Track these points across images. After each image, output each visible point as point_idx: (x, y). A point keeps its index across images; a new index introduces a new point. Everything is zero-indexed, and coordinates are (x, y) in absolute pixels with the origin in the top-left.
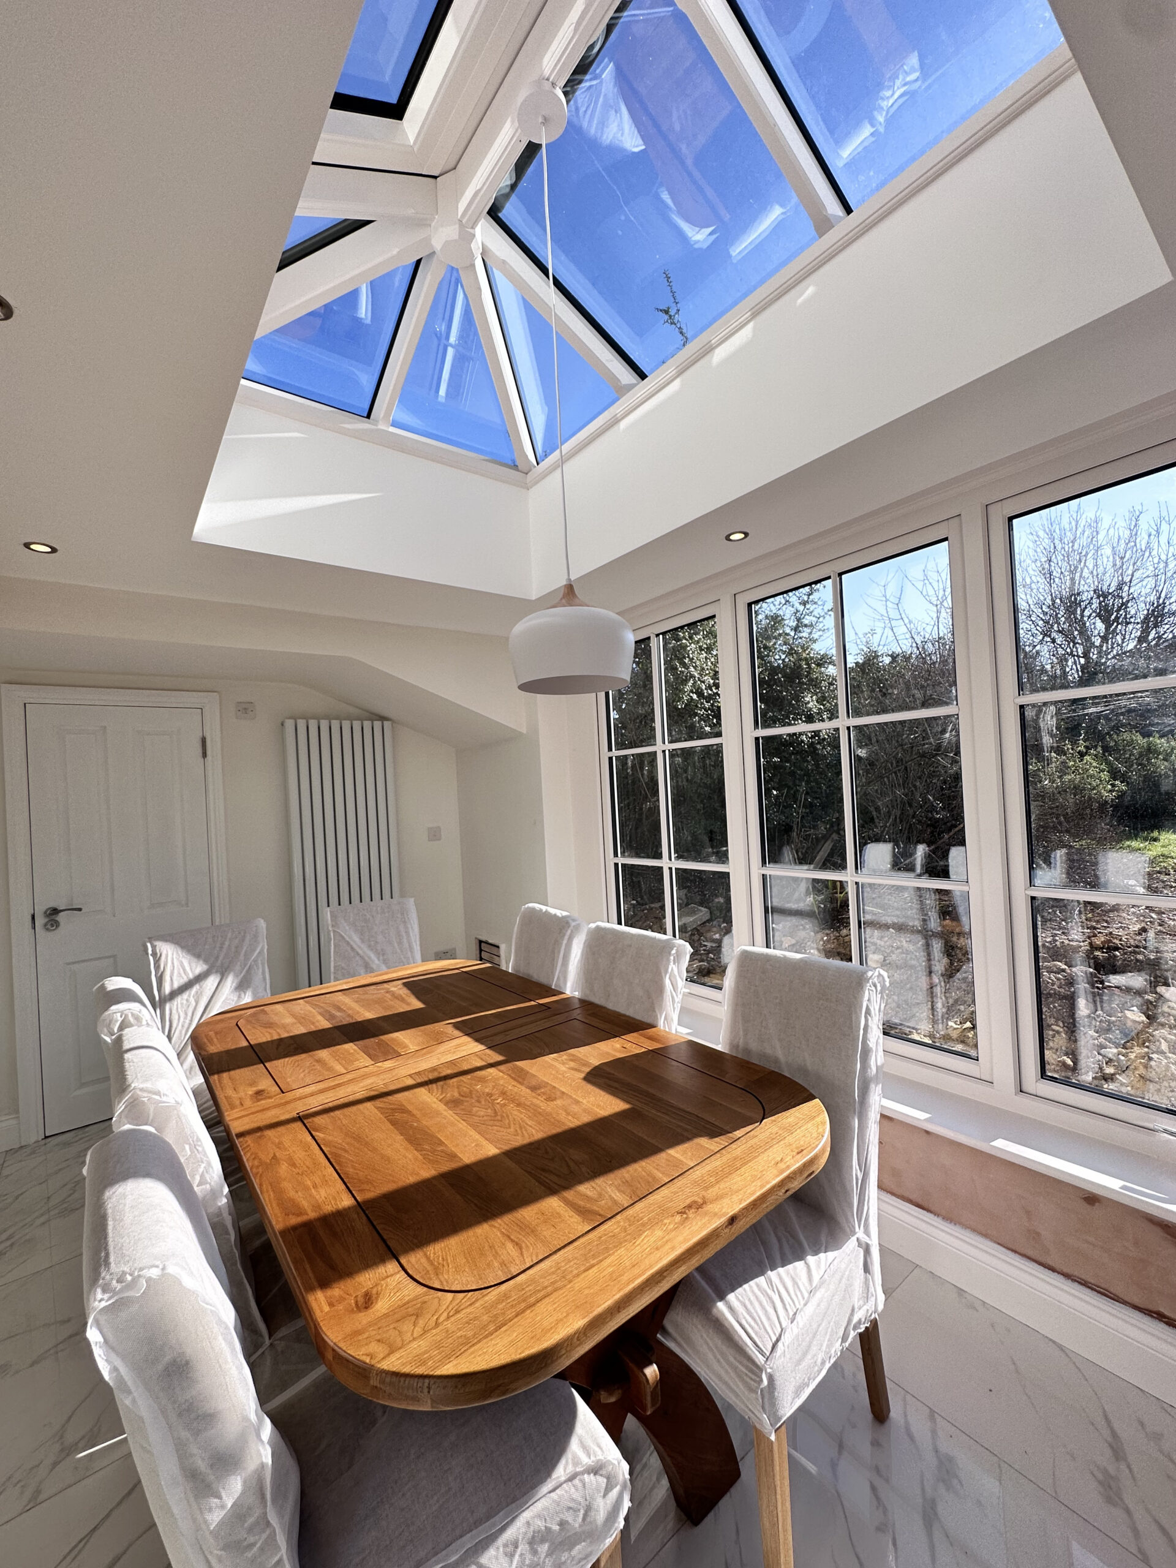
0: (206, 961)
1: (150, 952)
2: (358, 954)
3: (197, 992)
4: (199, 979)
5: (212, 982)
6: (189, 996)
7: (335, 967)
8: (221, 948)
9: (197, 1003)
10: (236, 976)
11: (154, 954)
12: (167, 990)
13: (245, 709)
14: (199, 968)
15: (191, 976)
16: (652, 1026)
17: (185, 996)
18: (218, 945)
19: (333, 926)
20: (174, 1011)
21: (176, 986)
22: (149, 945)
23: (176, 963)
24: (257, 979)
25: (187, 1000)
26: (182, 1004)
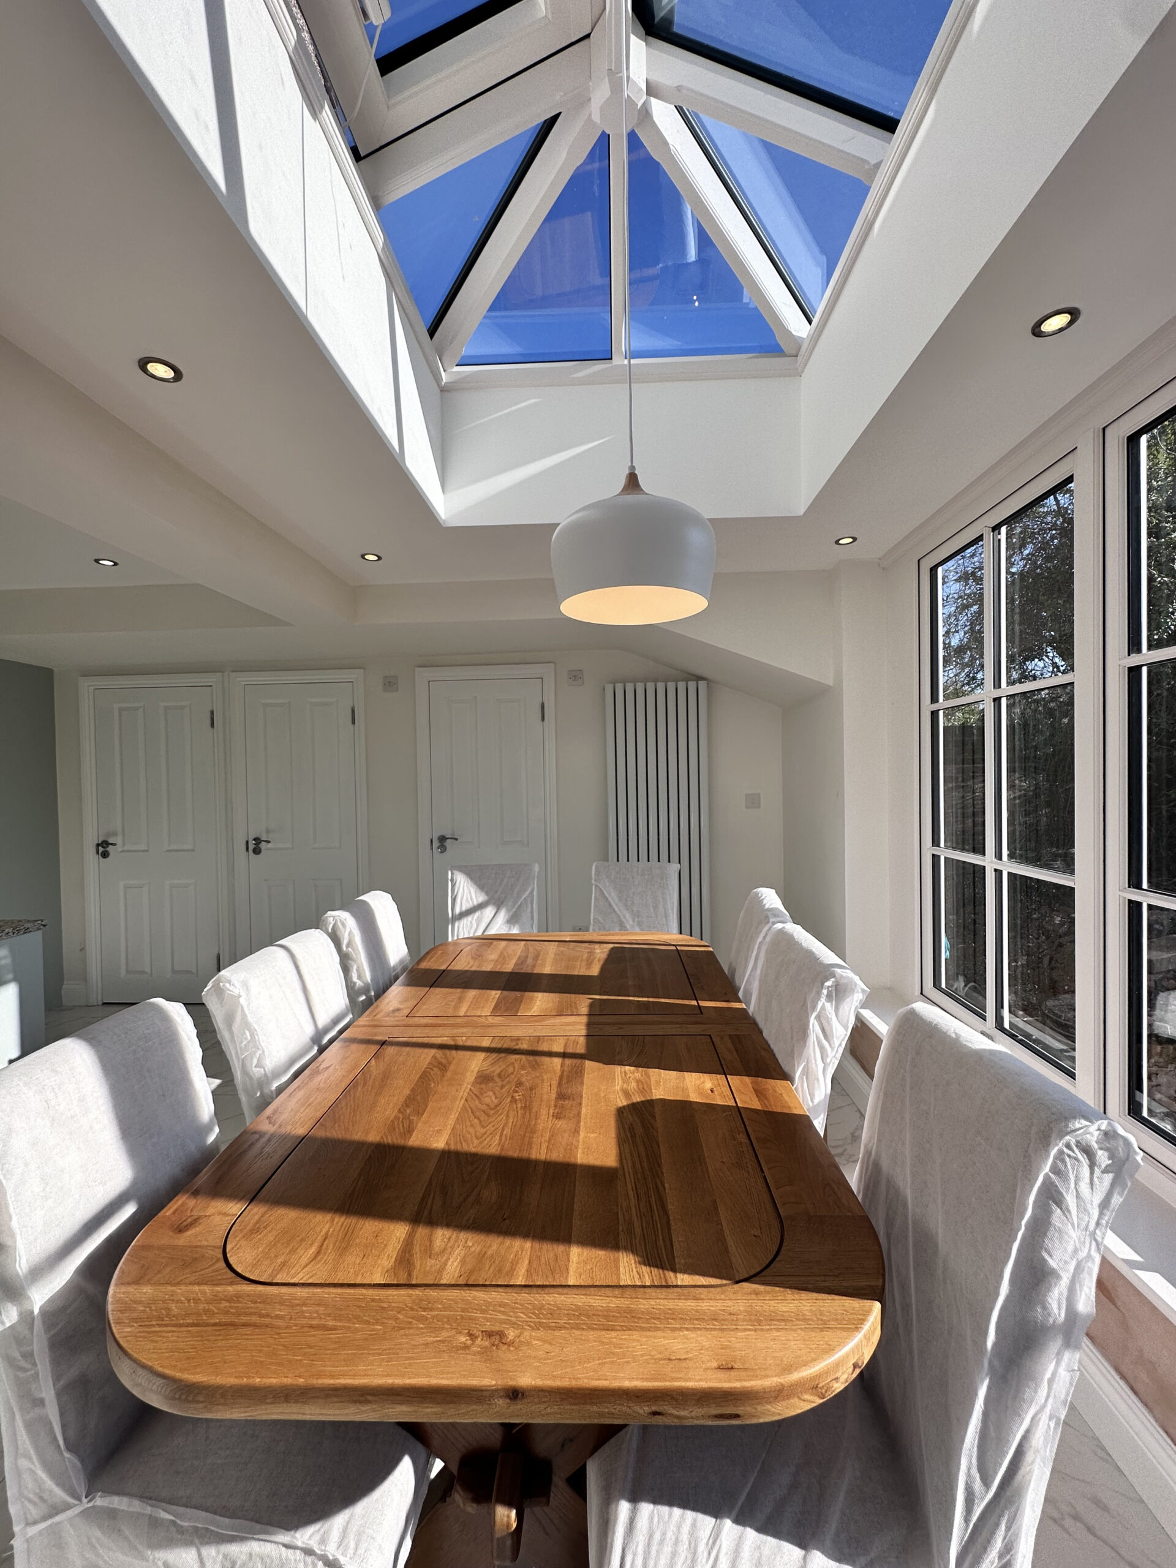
0: (487, 893)
1: (450, 877)
2: (614, 911)
3: (478, 917)
4: (480, 907)
5: (489, 911)
6: (472, 919)
7: (594, 919)
8: (500, 884)
9: (477, 926)
10: (508, 911)
11: (452, 880)
12: (457, 911)
13: (576, 676)
14: (481, 898)
15: (475, 903)
16: (786, 1077)
17: (470, 918)
18: (498, 881)
19: (595, 880)
20: (461, 929)
21: (464, 909)
22: (450, 873)
23: (466, 891)
24: (525, 917)
25: (471, 922)
26: (467, 924)
